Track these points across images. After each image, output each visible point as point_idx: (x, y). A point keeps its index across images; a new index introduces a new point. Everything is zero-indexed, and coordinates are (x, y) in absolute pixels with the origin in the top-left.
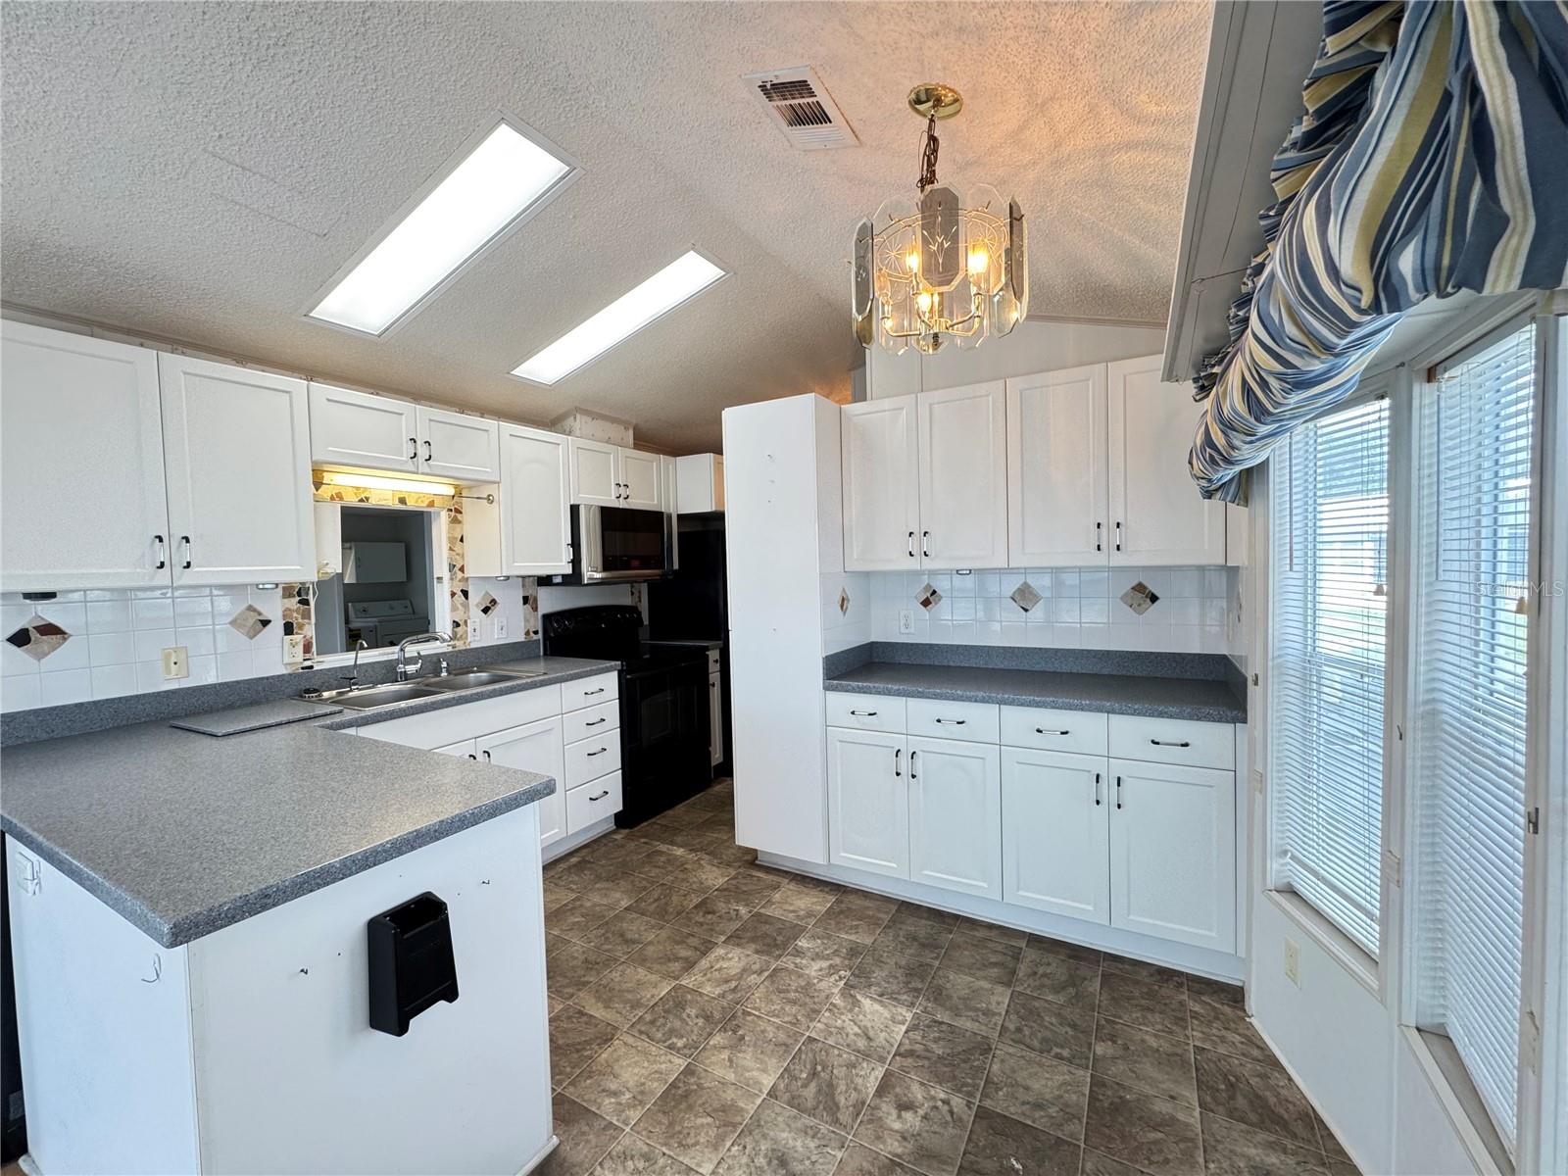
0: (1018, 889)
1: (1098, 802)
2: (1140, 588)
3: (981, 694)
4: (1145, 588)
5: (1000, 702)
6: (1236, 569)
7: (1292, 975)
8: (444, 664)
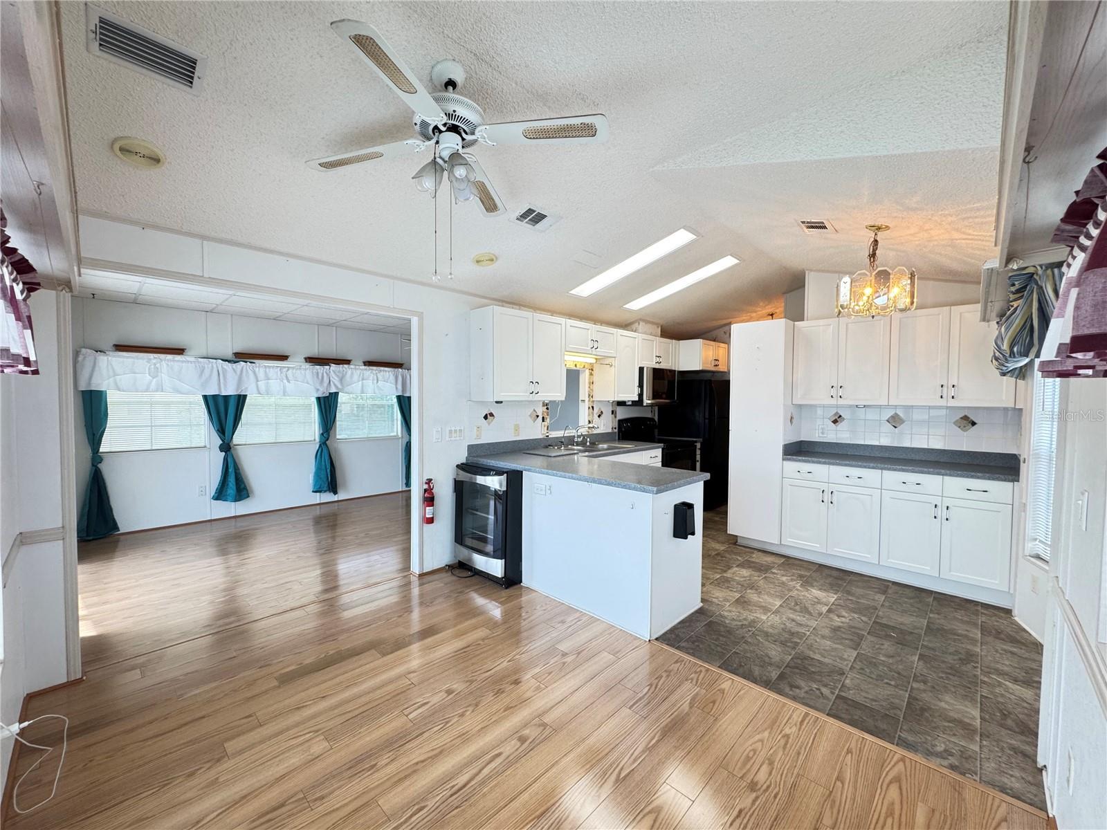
0: (888, 559)
1: (935, 517)
2: (965, 418)
3: (872, 465)
4: (969, 418)
5: (882, 469)
6: (1021, 410)
7: (1034, 590)
8: (588, 440)
